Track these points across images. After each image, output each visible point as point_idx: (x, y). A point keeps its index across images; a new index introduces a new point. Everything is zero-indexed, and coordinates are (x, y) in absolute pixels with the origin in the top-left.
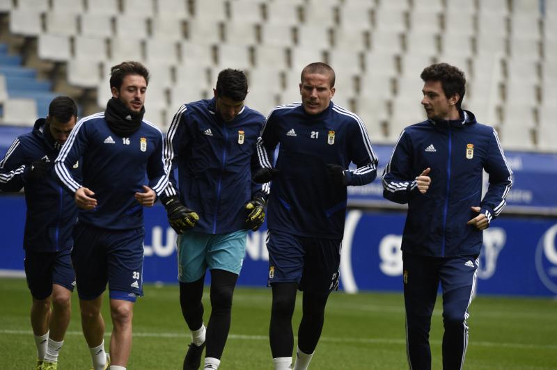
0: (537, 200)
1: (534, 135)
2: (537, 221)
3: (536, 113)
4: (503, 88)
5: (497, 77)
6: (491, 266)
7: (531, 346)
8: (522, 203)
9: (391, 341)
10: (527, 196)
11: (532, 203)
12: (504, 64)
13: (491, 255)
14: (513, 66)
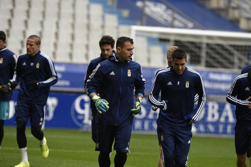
0: (72, 85)
1: (71, 56)
2: (72, 95)
3: (71, 46)
4: (57, 35)
5: (54, 29)
6: (51, 115)
7: (70, 151)
8: (65, 86)
9: (7, 149)
10: (67, 83)
11: (70, 86)
12: (57, 24)
13: (51, 110)
14: (61, 24)
